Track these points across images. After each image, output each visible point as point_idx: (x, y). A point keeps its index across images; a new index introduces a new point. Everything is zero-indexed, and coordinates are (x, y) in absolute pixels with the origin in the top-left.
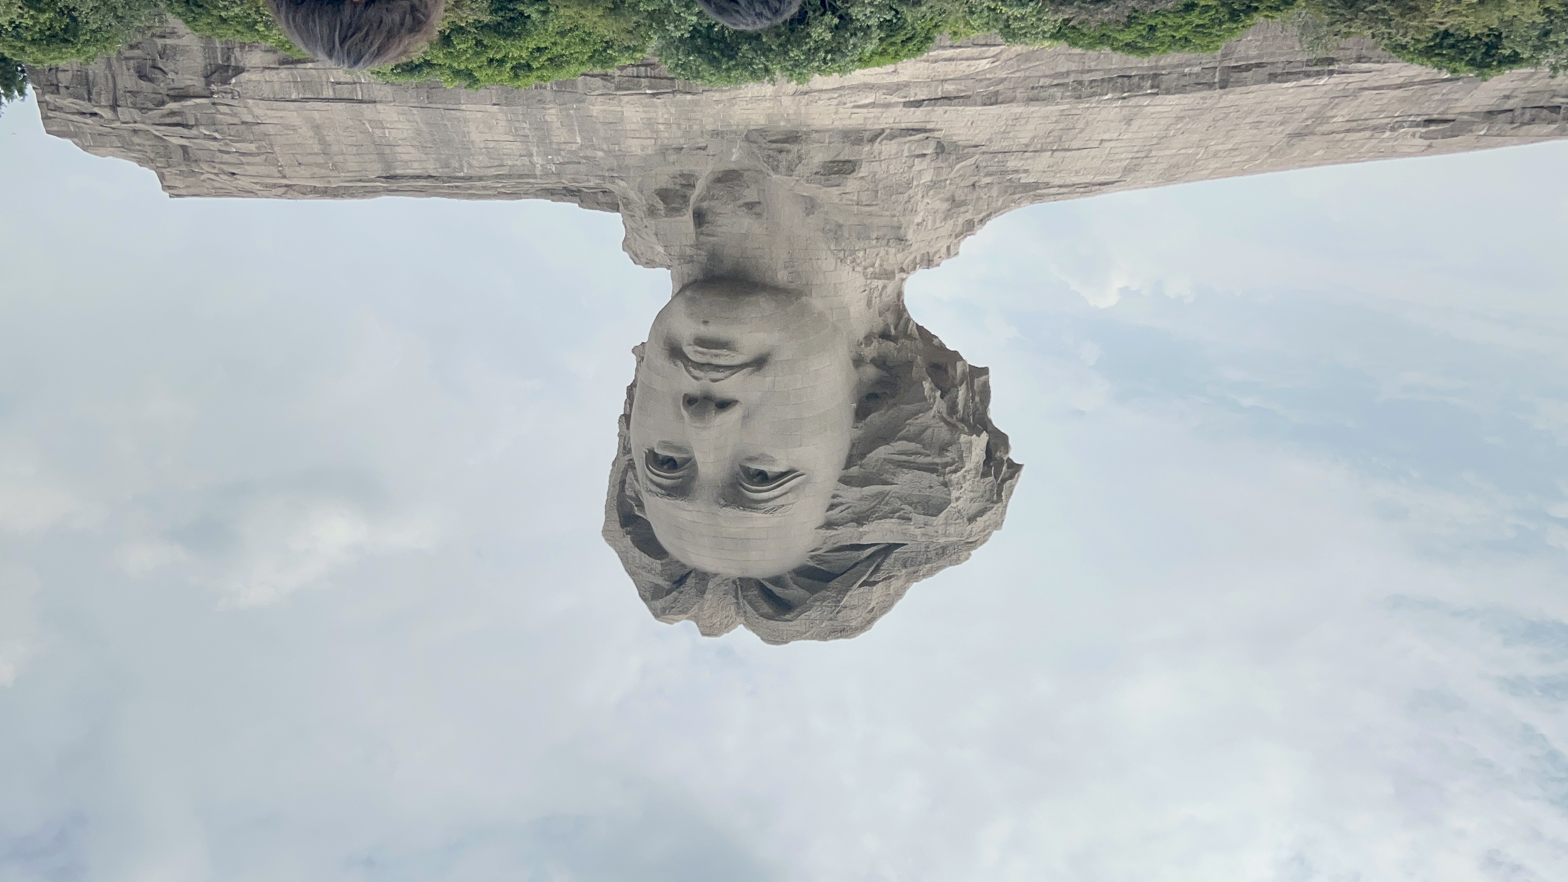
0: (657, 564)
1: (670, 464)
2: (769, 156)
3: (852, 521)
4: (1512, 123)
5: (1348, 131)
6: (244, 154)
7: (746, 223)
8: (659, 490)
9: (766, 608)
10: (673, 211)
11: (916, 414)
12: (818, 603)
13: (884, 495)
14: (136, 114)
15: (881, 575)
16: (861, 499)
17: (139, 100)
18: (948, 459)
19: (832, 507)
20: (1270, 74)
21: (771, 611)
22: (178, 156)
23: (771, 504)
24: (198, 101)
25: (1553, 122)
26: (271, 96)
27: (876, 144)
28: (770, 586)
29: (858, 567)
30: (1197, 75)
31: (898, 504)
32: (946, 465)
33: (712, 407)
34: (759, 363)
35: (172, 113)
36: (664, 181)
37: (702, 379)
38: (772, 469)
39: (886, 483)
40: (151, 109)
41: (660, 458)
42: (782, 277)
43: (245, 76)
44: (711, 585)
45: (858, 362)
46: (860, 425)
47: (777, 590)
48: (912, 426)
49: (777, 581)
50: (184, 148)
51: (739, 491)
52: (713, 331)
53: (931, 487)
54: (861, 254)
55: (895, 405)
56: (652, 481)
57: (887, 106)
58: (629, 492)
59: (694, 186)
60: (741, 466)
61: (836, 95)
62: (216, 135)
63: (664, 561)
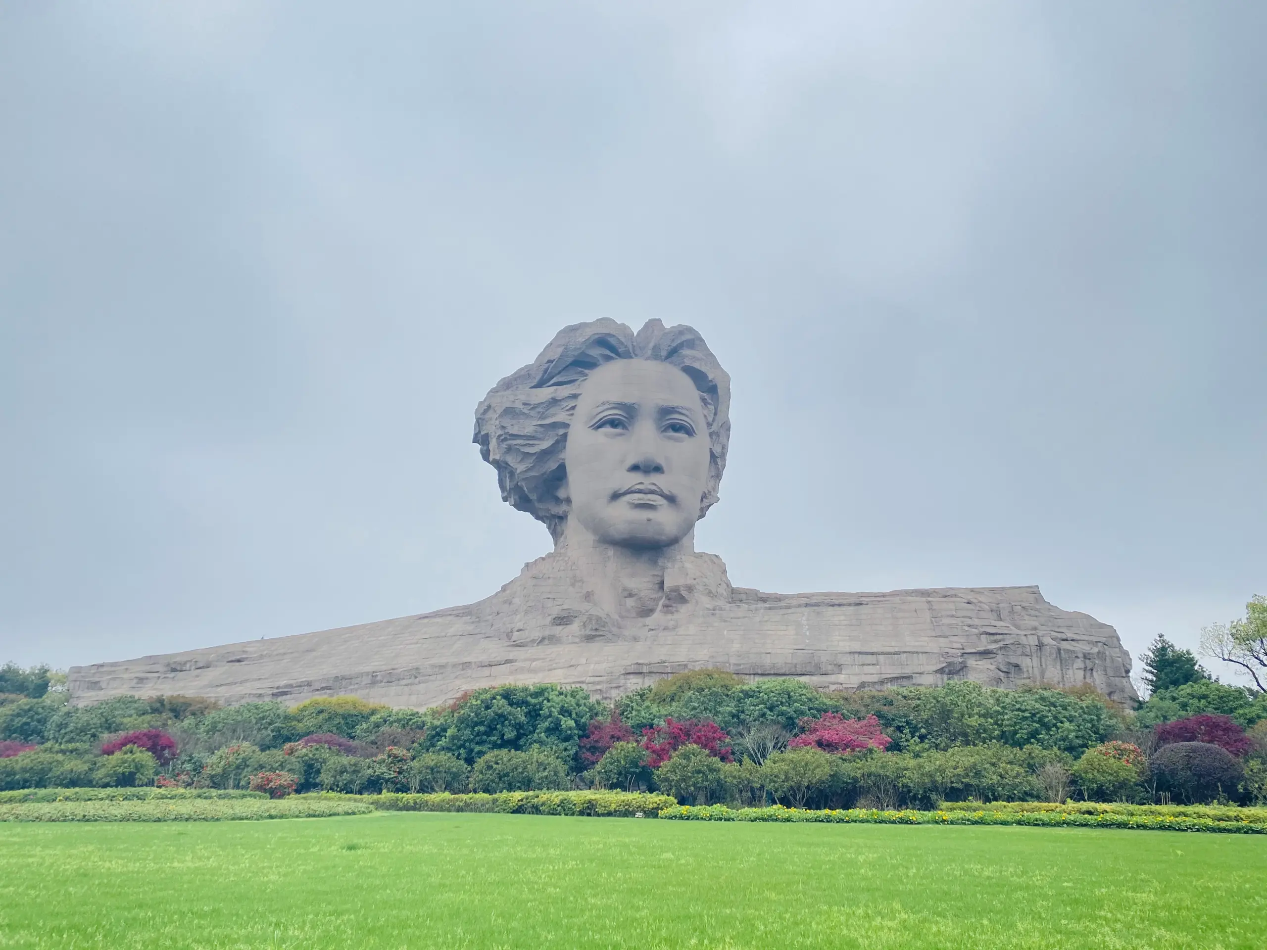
0: (687, 362)
1: (676, 428)
2: (604, 626)
3: (560, 401)
4: (196, 662)
5: (284, 654)
6: (953, 616)
7: (632, 584)
8: (680, 410)
9: (612, 341)
10: (676, 589)
11: (529, 470)
12: (578, 347)
13: (541, 418)
14: (1024, 640)
15: (543, 368)
16: (556, 414)
17: (1019, 651)
18: (505, 443)
19: (573, 408)
20: (311, 686)
21: (609, 339)
22: (1004, 614)
23: (606, 406)
24: (974, 651)
25: (175, 662)
26: (920, 655)
27: (541, 637)
28: (613, 355)
29: (557, 372)
30: (351, 684)
31: (532, 413)
32: (505, 440)
33: (642, 467)
34: (616, 496)
35: (996, 642)
36: (684, 609)
37: (650, 484)
38: (608, 429)
39: (541, 425)
40: (1012, 644)
41: (683, 432)
42: (611, 552)
43: (935, 668)
44: (649, 352)
45: (568, 501)
46: (561, 461)
47: (608, 352)
48: (528, 463)
49: (608, 358)
50: (1000, 619)
51: (627, 413)
52: (645, 515)
53: (512, 425)
54: (562, 568)
55: (543, 474)
56: (687, 416)
57: (525, 660)
58: (713, 407)
59: (664, 606)
60: (628, 430)
61: (554, 665)
62: (966, 628)
63: (683, 365)
